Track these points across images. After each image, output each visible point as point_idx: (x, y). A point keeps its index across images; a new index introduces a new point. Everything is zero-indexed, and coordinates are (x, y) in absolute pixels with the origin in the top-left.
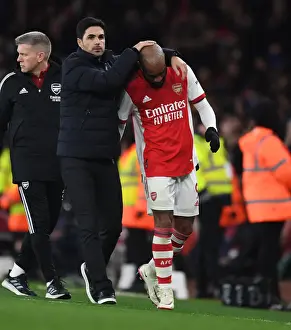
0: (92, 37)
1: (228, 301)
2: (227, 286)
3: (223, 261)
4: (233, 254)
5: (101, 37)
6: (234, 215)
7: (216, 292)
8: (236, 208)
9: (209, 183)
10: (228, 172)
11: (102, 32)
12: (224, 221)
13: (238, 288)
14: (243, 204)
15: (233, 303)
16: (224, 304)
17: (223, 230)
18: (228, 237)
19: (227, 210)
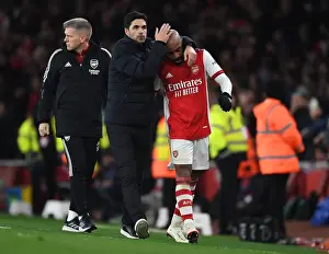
0: (136, 27)
1: (244, 237)
2: (243, 225)
3: (240, 205)
4: (248, 199)
5: (144, 27)
6: (248, 168)
7: (235, 230)
8: (250, 163)
9: (229, 143)
10: (244, 134)
11: (145, 23)
12: (241, 173)
13: (252, 226)
14: (257, 159)
15: (248, 239)
16: (241, 239)
17: (240, 180)
18: (245, 185)
19: (243, 164)
